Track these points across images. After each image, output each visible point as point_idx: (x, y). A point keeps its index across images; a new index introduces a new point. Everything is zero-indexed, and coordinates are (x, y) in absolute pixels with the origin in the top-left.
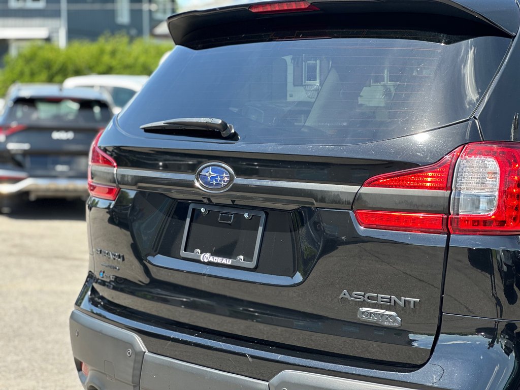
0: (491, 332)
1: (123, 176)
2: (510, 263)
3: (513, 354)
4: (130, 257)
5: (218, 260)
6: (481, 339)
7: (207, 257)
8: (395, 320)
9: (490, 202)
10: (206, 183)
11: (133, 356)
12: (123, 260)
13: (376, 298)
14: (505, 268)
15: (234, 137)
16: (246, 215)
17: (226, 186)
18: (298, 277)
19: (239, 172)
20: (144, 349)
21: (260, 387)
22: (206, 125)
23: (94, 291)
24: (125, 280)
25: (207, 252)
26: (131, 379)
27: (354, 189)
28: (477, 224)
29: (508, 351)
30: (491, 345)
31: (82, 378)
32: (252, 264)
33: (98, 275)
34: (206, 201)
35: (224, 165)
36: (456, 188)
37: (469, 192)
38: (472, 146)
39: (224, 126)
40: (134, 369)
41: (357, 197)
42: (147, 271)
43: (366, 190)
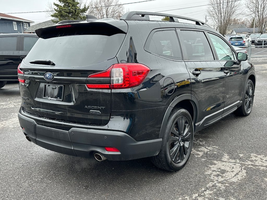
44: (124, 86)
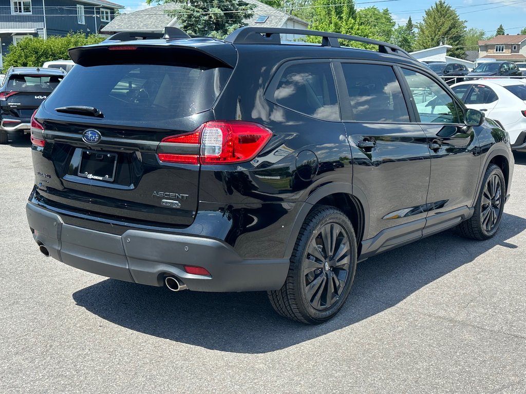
0: (222, 209)
1: (47, 134)
2: (229, 177)
3: (232, 220)
4: (54, 177)
5: (96, 177)
6: (219, 213)
7: (90, 176)
8: (178, 205)
9: (219, 149)
10: (88, 139)
11: (57, 225)
12: (50, 177)
13: (169, 195)
14: (227, 179)
15: (101, 116)
16: (109, 155)
17: (97, 141)
18: (132, 187)
19: (103, 134)
20: (62, 222)
21: (117, 238)
22: (86, 110)
23: (37, 193)
24: (54, 189)
25: (90, 174)
26: (56, 237)
27: (157, 143)
28: (213, 160)
29: (229, 219)
30: (223, 216)
31: (34, 237)
32: (112, 180)
33: (39, 186)
34: (88, 148)
35: (96, 130)
36: (203, 143)
37: (209, 145)
38: (210, 123)
39: (95, 110)
40: (58, 232)
41: (158, 147)
42: (62, 183)
43: (162, 144)
44: (223, 160)
